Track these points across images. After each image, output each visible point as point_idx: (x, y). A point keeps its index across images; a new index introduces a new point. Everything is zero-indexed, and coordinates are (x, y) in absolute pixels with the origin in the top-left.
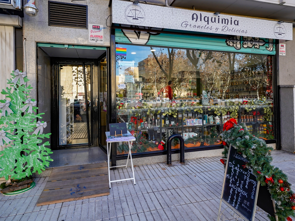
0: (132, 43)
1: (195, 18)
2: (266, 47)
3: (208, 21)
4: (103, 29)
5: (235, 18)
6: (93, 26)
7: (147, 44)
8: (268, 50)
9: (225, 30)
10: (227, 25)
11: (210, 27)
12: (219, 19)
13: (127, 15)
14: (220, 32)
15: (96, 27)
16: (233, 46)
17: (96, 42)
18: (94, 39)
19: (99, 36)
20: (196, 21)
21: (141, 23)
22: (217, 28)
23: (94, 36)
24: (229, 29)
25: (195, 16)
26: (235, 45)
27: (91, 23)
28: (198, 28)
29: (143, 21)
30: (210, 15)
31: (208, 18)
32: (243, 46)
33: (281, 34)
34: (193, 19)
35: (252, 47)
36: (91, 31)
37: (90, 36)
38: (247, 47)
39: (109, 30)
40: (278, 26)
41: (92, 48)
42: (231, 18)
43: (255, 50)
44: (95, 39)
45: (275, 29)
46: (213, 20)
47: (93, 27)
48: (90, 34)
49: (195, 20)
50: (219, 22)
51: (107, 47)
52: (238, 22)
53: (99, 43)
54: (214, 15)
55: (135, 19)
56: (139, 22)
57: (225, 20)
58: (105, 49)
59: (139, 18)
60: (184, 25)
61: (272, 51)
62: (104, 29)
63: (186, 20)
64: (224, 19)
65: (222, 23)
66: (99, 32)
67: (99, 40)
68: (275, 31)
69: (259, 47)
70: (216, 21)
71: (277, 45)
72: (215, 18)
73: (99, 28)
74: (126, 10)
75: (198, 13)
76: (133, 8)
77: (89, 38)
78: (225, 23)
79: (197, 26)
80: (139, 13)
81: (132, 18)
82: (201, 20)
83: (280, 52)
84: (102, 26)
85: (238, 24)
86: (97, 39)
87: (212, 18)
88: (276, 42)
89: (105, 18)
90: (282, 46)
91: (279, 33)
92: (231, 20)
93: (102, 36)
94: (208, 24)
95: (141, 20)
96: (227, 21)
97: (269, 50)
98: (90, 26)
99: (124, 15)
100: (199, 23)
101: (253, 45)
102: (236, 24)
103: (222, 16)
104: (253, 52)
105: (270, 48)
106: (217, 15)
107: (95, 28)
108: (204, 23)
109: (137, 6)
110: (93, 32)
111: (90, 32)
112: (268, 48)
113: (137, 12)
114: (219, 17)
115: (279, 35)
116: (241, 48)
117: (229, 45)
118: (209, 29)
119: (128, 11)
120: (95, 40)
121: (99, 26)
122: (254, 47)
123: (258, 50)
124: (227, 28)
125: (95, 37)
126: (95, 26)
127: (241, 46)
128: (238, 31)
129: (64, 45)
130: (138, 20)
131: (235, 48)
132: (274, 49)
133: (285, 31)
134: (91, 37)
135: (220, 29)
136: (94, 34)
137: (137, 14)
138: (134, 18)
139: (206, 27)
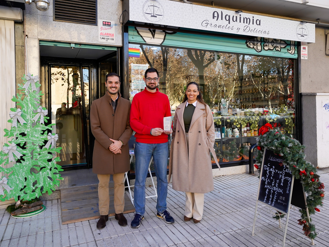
0: (147, 43)
1: (216, 17)
2: (288, 50)
3: (229, 20)
4: (114, 26)
5: (257, 17)
6: (103, 22)
7: (163, 45)
8: (289, 53)
9: (247, 30)
10: (249, 25)
11: (231, 27)
12: (240, 17)
13: (145, 12)
14: (241, 33)
15: (107, 23)
16: (254, 48)
17: (107, 41)
18: (104, 37)
19: (110, 34)
20: (217, 20)
21: (160, 21)
22: (239, 28)
23: (104, 34)
24: (250, 30)
25: (216, 15)
26: (255, 47)
27: (101, 19)
28: (219, 27)
29: (161, 19)
30: (231, 13)
31: (229, 17)
32: (264, 49)
33: (303, 35)
34: (214, 17)
35: (273, 49)
36: (101, 28)
37: (100, 33)
38: (268, 49)
39: (121, 28)
40: (301, 26)
41: (100, 48)
42: (253, 17)
43: (276, 53)
44: (106, 37)
45: (298, 29)
46: (235, 19)
47: (103, 24)
48: (100, 32)
49: (216, 18)
50: (240, 22)
51: (118, 47)
52: (260, 21)
53: (110, 42)
54: (235, 14)
55: (154, 16)
56: (158, 20)
57: (247, 19)
58: (115, 49)
59: (157, 16)
60: (204, 24)
61: (294, 54)
62: (116, 26)
63: (207, 18)
64: (245, 19)
65: (244, 22)
66: (110, 29)
67: (110, 39)
68: (297, 32)
69: (280, 50)
70: (237, 20)
71: (299, 47)
72: (236, 17)
73: (110, 25)
74: (144, 6)
75: (219, 10)
76: (151, 3)
77: (99, 37)
78: (247, 23)
79: (218, 25)
80: (157, 9)
81: (151, 15)
82: (222, 19)
83: (301, 56)
84: (113, 23)
85: (260, 24)
86: (107, 37)
87: (233, 16)
88: (298, 44)
89: (116, 12)
90: (304, 48)
91: (302, 35)
92: (253, 19)
93: (113, 34)
94: (229, 23)
95: (159, 18)
96: (248, 20)
97: (291, 53)
98: (100, 22)
99: (142, 12)
100: (220, 22)
101: (274, 47)
102: (258, 23)
103: (244, 15)
104: (274, 55)
105: (291, 51)
106: (239, 14)
107: (105, 24)
108: (225, 22)
109: (155, 2)
110: (103, 30)
111: (100, 30)
112: (290, 51)
113: (156, 8)
114: (240, 15)
115: (301, 37)
116: (261, 50)
117: (250, 47)
118: (230, 29)
119: (146, 8)
120: (106, 39)
121: (110, 23)
122: (276, 49)
123: (280, 53)
124: (248, 28)
125: (105, 36)
126: (105, 22)
127: (261, 47)
128: (259, 32)
129: (70, 43)
130: (156, 18)
131: (256, 50)
132: (296, 52)
133: (308, 33)
134: (101, 35)
135: (241, 29)
136: (104, 32)
137: (155, 11)
138: (152, 15)
139: (227, 27)
